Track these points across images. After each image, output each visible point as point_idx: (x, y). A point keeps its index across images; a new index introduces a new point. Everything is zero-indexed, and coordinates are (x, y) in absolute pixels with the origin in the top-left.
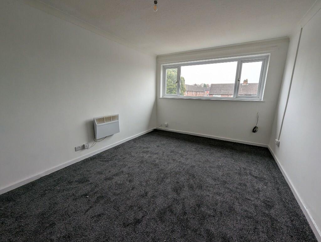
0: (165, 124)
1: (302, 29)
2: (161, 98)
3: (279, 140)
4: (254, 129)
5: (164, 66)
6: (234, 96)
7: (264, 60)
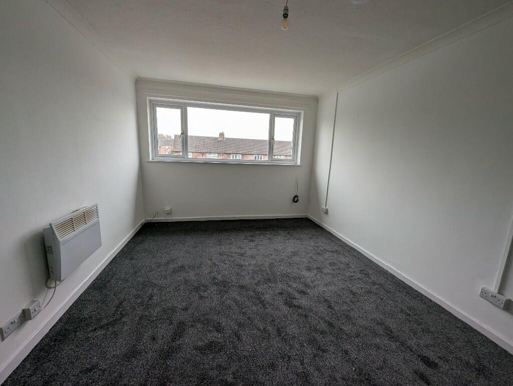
0: (166, 209)
1: (338, 94)
2: (151, 162)
3: (326, 207)
4: (294, 199)
5: (150, 101)
6: (269, 158)
7: (297, 118)
